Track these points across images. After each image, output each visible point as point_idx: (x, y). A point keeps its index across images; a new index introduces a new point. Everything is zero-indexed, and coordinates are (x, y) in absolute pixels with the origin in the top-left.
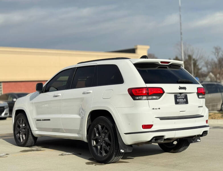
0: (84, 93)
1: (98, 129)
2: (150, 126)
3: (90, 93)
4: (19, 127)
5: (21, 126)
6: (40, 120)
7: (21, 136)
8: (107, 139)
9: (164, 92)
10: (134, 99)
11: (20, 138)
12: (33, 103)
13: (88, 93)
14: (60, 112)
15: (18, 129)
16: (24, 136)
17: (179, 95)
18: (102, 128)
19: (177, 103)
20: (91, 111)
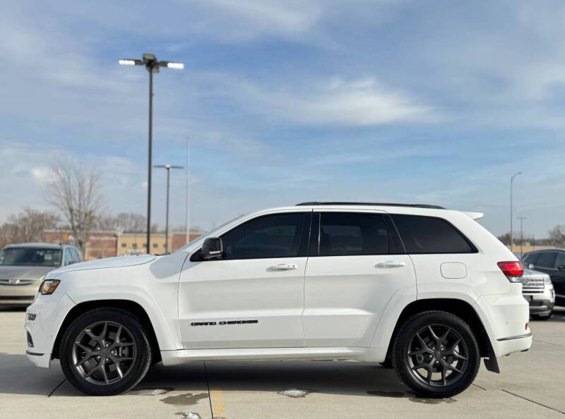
0: (379, 266)
3: (403, 266)
12: (176, 283)
13: (392, 266)
20: (414, 300)
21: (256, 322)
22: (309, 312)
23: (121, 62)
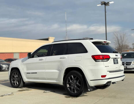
0: (61, 58)
1: (71, 78)
2: (105, 76)
3: (65, 58)
4: (14, 77)
5: (15, 76)
6: (30, 73)
7: (15, 82)
8: (78, 83)
9: (110, 58)
10: (96, 61)
11: (14, 83)
12: (24, 64)
13: (63, 58)
14: (44, 69)
15: (13, 78)
16: (17, 82)
17: (115, 59)
18: (74, 77)
19: (114, 63)
20: (67, 68)
21: (36, 73)
22: (47, 71)
23: (98, 5)
